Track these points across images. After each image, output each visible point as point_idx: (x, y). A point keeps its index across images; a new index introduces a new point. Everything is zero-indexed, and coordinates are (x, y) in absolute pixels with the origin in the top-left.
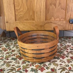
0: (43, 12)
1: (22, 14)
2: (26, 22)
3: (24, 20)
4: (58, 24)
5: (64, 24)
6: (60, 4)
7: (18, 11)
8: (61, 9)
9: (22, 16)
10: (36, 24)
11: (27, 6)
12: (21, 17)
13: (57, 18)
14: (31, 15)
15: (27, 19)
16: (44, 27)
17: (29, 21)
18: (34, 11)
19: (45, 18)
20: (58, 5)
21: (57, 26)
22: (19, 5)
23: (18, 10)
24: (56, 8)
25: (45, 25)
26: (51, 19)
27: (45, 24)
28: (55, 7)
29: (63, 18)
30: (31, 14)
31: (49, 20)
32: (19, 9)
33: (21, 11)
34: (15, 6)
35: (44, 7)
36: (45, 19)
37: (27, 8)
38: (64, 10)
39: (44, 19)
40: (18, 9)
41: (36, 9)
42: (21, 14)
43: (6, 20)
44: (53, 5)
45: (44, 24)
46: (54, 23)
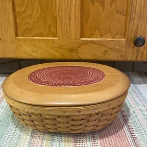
0: (75, 19)
1: (29, 22)
2: (38, 40)
3: (34, 35)
4: (108, 47)
5: (123, 47)
7: (22, 16)
8: (117, 13)
9: (29, 26)
10: (59, 46)
11: (40, 6)
12: (27, 28)
13: (107, 33)
14: (50, 25)
15: (41, 33)
16: (78, 53)
17: (45, 38)
18: (55, 15)
19: (79, 32)
20: (109, 4)
21: (106, 51)
22: (22, 2)
23: (20, 14)
24: (104, 10)
25: (79, 47)
27: (81, 45)
28: (102, 9)
29: (120, 34)
30: (49, 23)
31: (89, 38)
32: (24, 11)
33: (27, 16)
34: (16, 4)
35: (77, 8)
36: (79, 35)
38: (124, 16)
39: (77, 33)
40: (22, 11)
41: (60, 12)
42: (27, 23)
44: (99, 4)
45: (77, 46)
46: (99, 45)
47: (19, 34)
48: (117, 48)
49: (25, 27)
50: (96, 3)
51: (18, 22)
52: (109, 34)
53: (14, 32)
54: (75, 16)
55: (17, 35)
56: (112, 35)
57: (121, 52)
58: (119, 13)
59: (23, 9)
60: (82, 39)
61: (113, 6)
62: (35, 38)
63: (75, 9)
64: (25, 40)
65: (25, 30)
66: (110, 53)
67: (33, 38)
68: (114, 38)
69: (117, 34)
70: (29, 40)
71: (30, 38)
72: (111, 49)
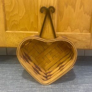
48: (84, 40)
49: (13, 24)
52: (78, 29)
56: (80, 30)
59: (11, 10)
61: (82, 9)
67: (19, 32)
68: (82, 32)
69: (84, 29)
70: (15, 33)
71: (16, 32)
72: (79, 41)
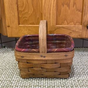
0: (53, 15)
2: (32, 27)
5: (80, 30)
6: (75, 4)
7: (22, 13)
8: (77, 11)
9: (26, 19)
11: (33, 7)
13: (71, 22)
14: (38, 18)
15: (33, 22)
17: (35, 25)
18: (41, 12)
20: (72, 6)
21: (71, 32)
22: (23, 5)
25: (55, 30)
26: (63, 23)
27: (56, 29)
28: (68, 9)
29: (79, 23)
31: (60, 25)
32: (24, 10)
33: (25, 13)
34: (19, 6)
35: (54, 8)
37: (34, 9)
38: (81, 12)
39: (54, 23)
40: (22, 10)
41: (44, 10)
42: (25, 17)
43: (8, 24)
44: (66, 6)
45: (54, 30)
46: (67, 29)
47: (21, 23)
50: (65, 5)
51: (20, 16)
53: (18, 22)
54: (53, 13)
55: (19, 24)
57: (79, 33)
58: (78, 11)
60: (57, 26)
62: (30, 25)
63: (53, 8)
64: (24, 27)
65: (24, 21)
66: (73, 34)
